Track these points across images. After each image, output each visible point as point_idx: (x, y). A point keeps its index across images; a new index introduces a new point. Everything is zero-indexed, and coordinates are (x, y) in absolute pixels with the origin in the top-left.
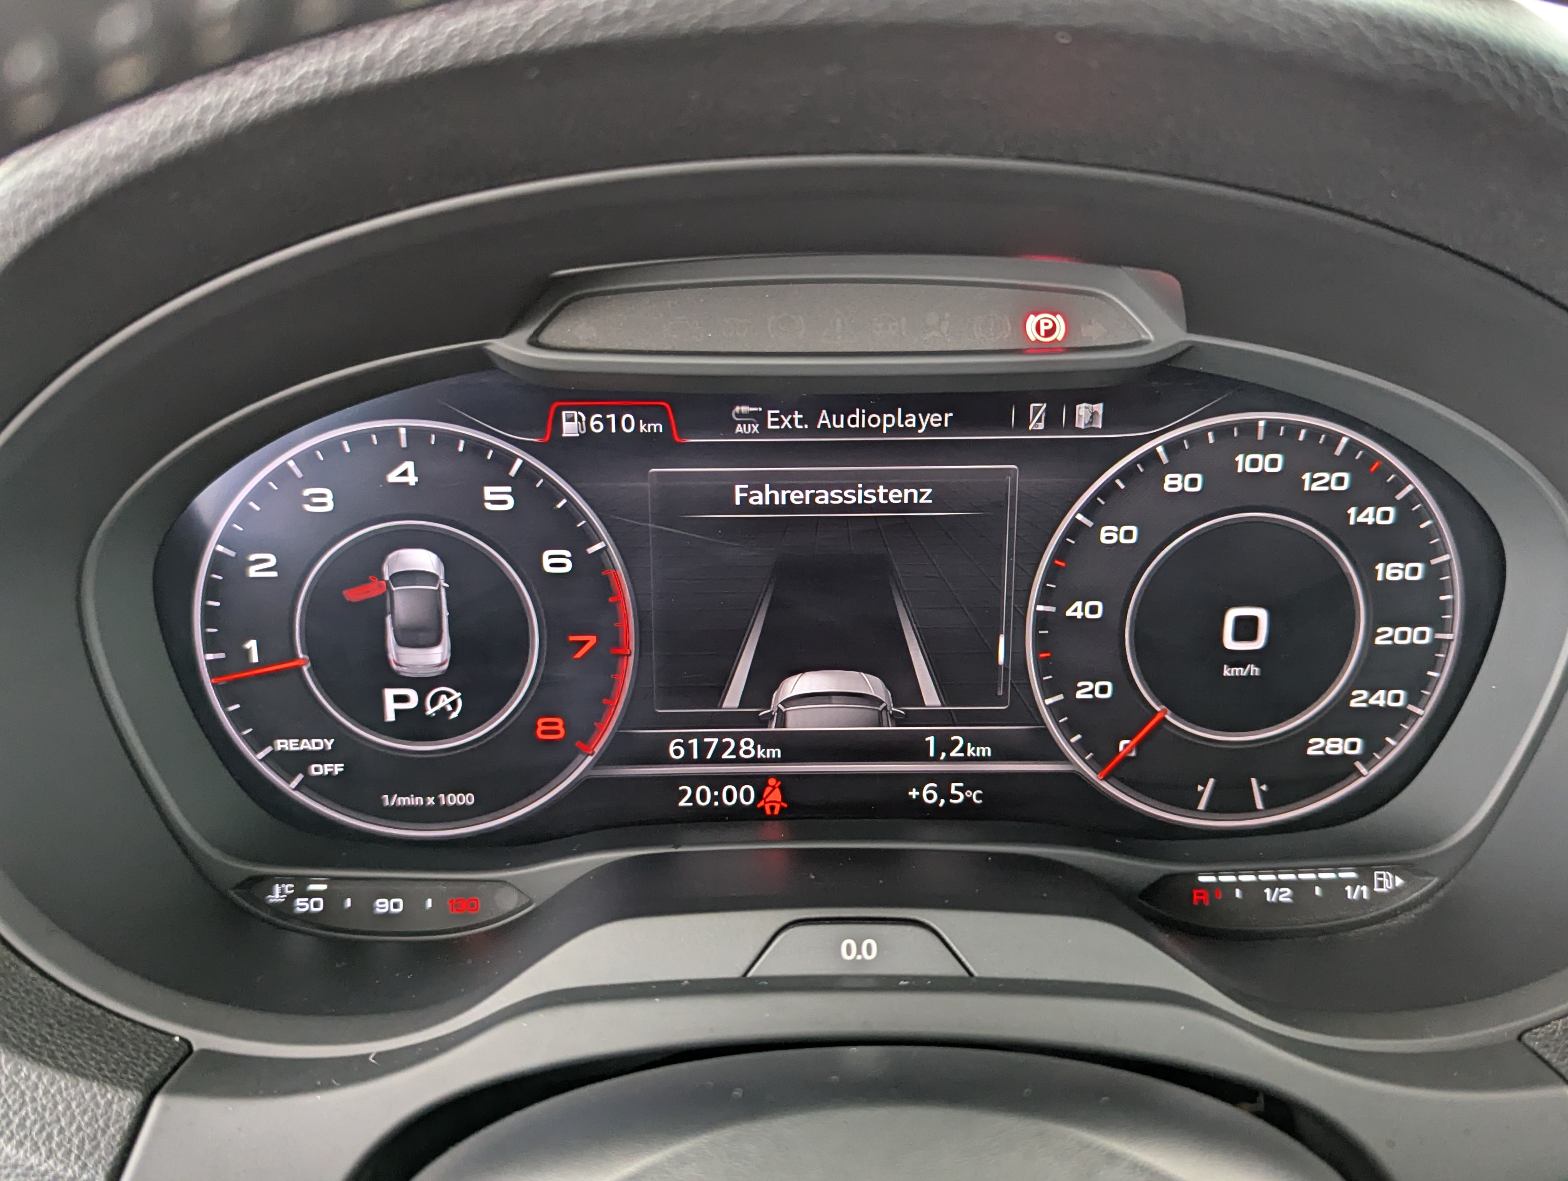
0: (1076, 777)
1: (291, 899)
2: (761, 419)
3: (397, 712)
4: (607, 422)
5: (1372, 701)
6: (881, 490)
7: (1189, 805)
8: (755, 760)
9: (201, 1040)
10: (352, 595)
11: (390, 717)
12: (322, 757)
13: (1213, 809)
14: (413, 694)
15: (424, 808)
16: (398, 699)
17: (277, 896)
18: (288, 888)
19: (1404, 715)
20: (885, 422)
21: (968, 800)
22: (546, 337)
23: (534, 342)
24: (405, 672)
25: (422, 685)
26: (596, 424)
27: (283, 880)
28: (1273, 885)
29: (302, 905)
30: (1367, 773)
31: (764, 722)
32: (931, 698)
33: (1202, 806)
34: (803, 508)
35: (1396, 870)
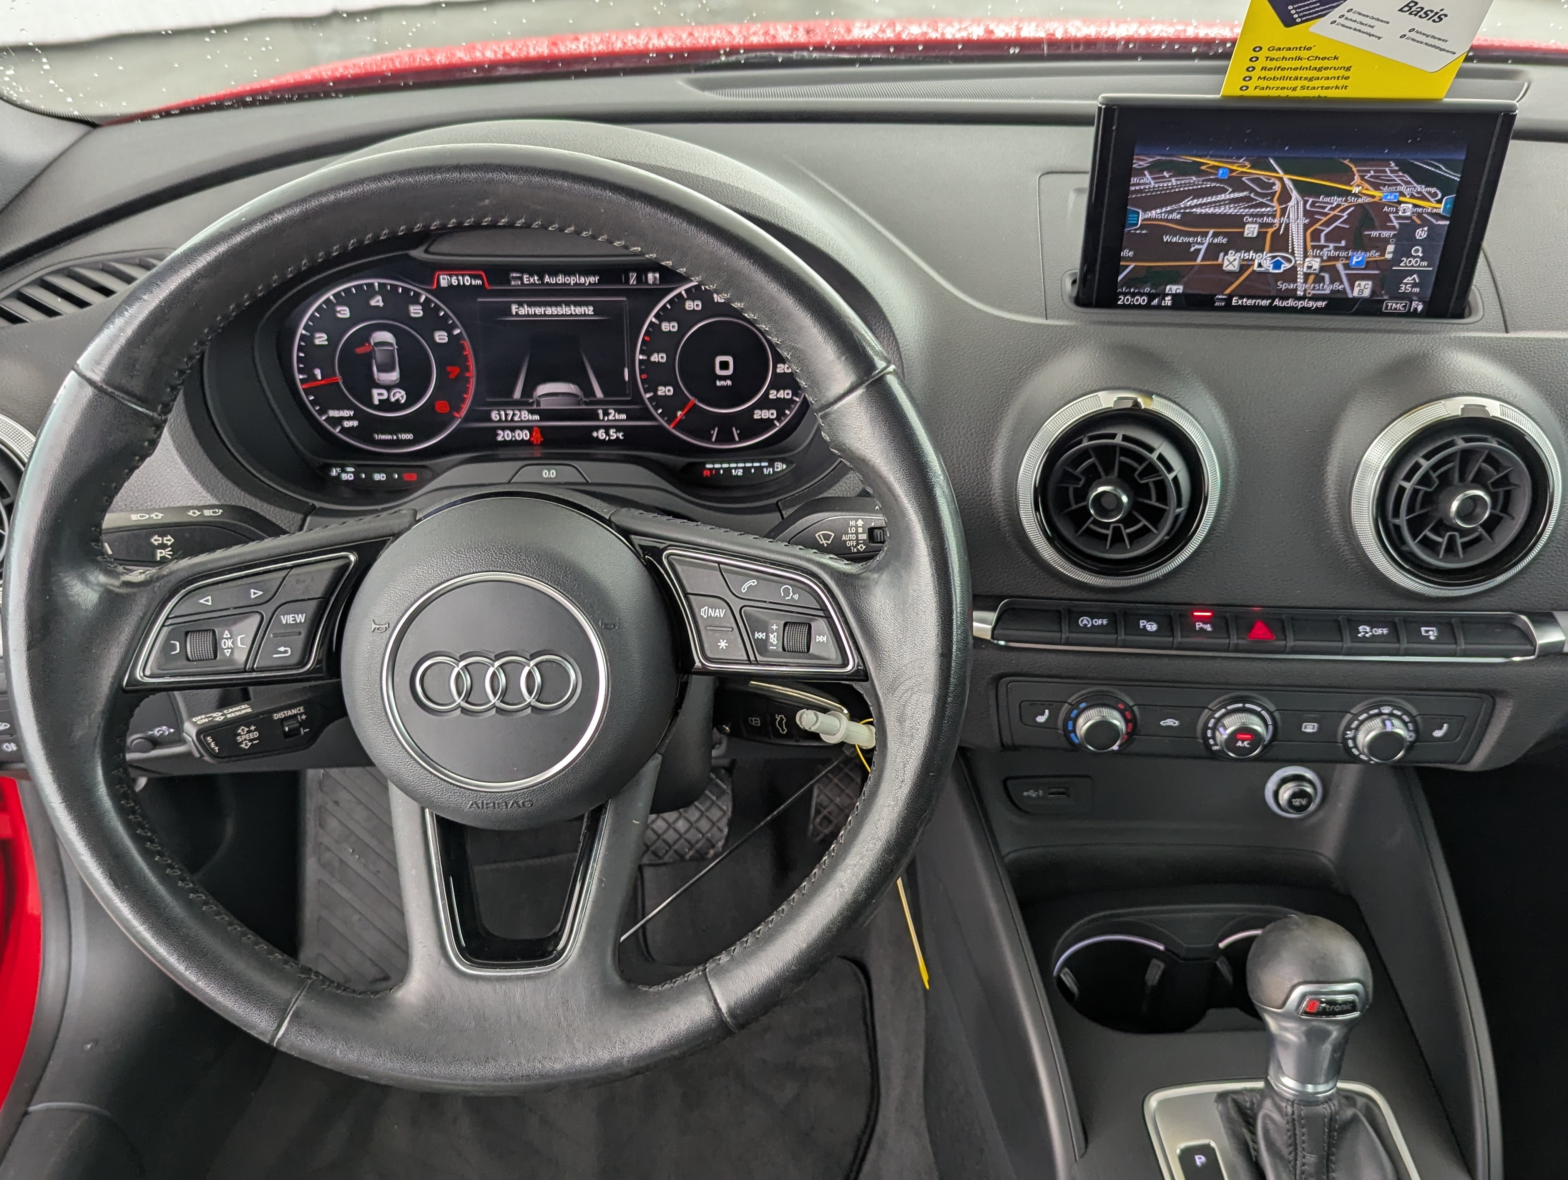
0: (661, 427)
1: (339, 474)
2: (521, 279)
3: (380, 400)
4: (458, 280)
5: (779, 396)
6: (572, 308)
7: (708, 439)
8: (528, 421)
9: (318, 504)
10: (360, 350)
11: (376, 402)
12: (349, 418)
13: (718, 441)
14: (385, 392)
15: (392, 440)
16: (379, 394)
17: (334, 472)
18: (339, 470)
19: (791, 401)
20: (572, 280)
21: (618, 438)
22: (432, 249)
23: (427, 251)
24: (381, 383)
25: (389, 388)
26: (454, 282)
27: (336, 466)
28: (736, 468)
29: (345, 477)
30: (779, 426)
31: (532, 404)
32: (599, 394)
33: (714, 439)
34: (541, 315)
35: (783, 461)
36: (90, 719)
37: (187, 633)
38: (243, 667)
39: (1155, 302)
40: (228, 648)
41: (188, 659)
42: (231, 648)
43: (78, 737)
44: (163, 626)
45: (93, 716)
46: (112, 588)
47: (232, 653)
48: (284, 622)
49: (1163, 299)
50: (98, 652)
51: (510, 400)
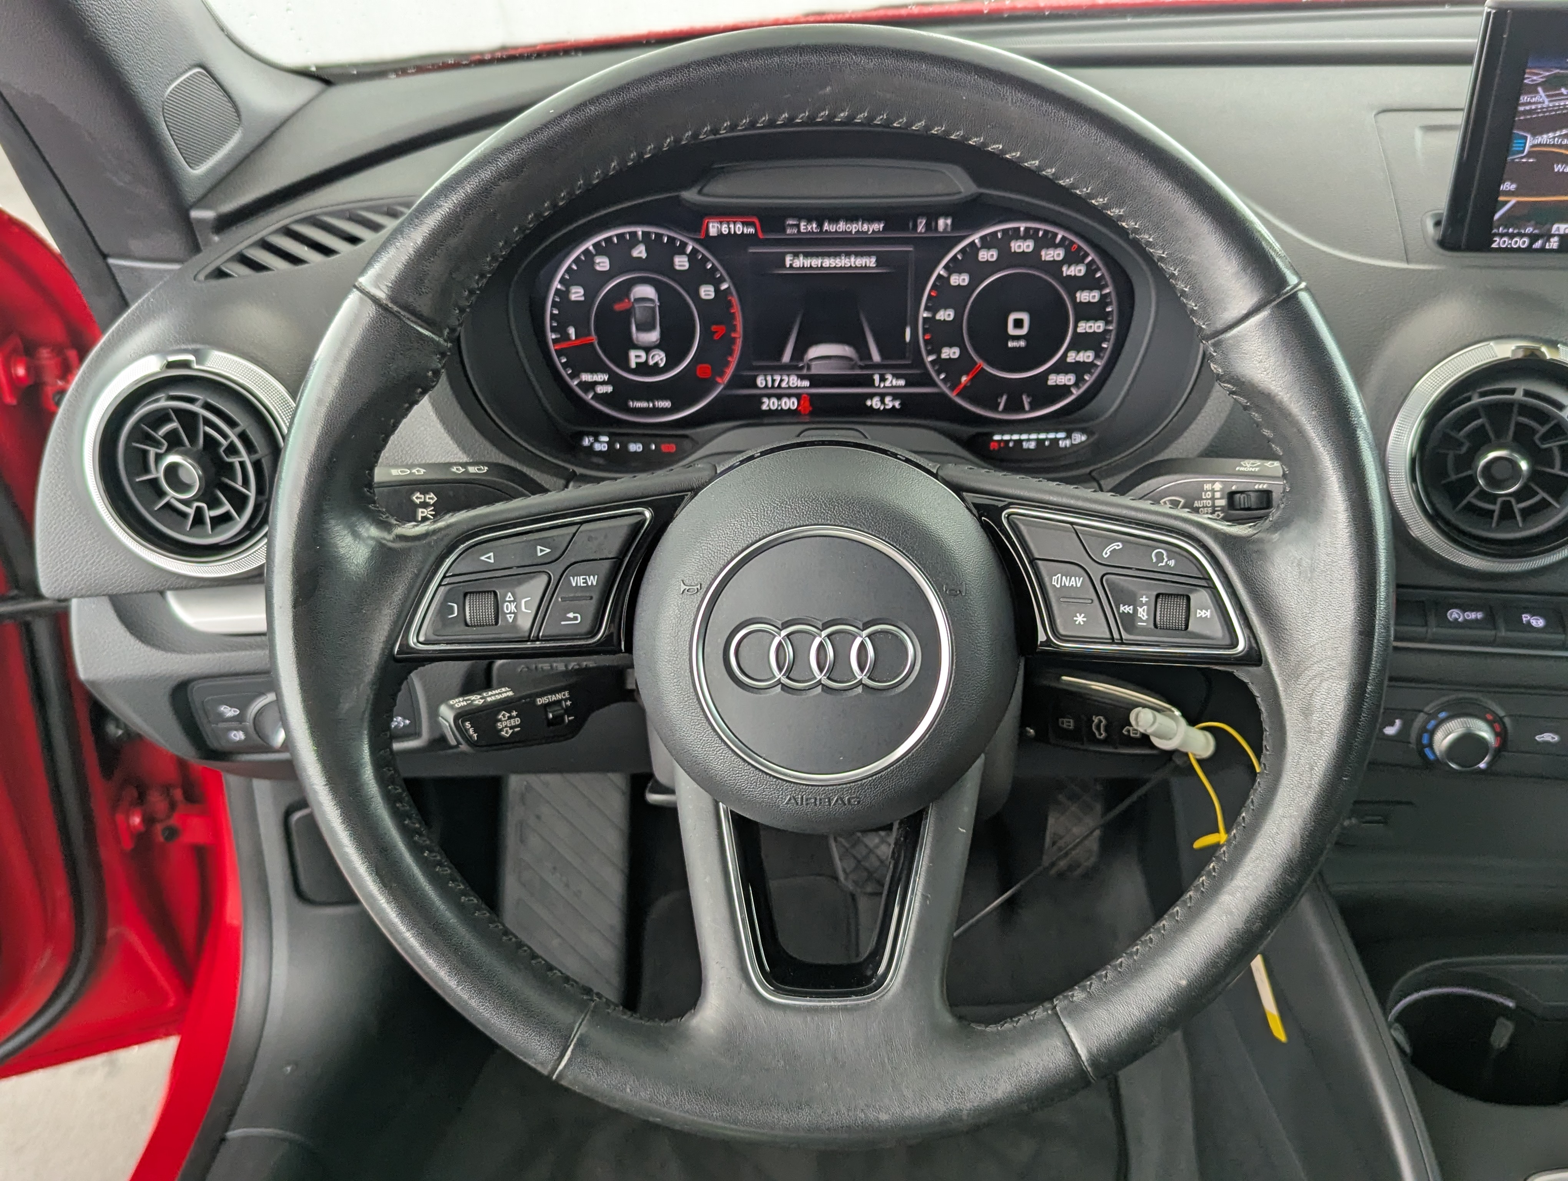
0: (943, 395)
1: (592, 444)
2: (798, 226)
3: (637, 364)
4: (729, 228)
5: (1077, 359)
6: (853, 259)
7: (994, 407)
8: (797, 387)
9: (579, 471)
10: (618, 307)
11: (633, 365)
12: (603, 383)
13: (1006, 410)
14: (643, 354)
15: (648, 409)
16: (637, 357)
17: (586, 442)
18: (592, 439)
19: (1092, 365)
20: (854, 228)
21: (894, 407)
22: (706, 190)
23: (700, 192)
24: (640, 344)
25: (647, 349)
26: (725, 230)
27: (588, 434)
28: (1028, 440)
29: (598, 447)
30: (1076, 393)
31: (802, 368)
32: (876, 357)
33: (1001, 407)
34: (817, 268)
35: (1082, 431)
36: (358, 690)
37: (465, 595)
38: (527, 634)
39: (1538, 245)
40: (510, 613)
41: (467, 625)
42: (514, 613)
43: (344, 711)
44: (440, 585)
45: (362, 685)
46: (384, 542)
47: (515, 619)
48: (574, 585)
49: (1548, 240)
50: (369, 613)
51: (776, 363)
